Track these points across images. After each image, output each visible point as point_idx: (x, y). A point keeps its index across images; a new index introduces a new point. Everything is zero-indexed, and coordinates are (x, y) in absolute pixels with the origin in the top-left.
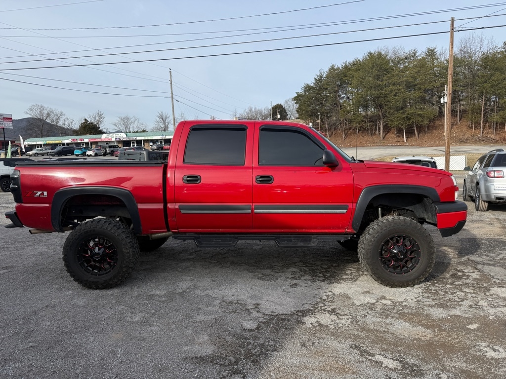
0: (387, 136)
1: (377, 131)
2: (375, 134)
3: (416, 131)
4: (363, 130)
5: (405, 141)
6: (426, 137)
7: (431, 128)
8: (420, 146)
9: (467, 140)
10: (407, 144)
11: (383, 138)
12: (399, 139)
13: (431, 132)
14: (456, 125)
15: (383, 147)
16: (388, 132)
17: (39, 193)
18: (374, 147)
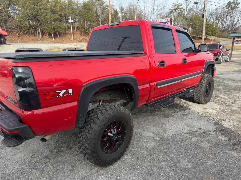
0: (43, 37)
1: (38, 34)
2: (36, 35)
3: (58, 35)
4: (29, 33)
5: (54, 40)
6: (64, 38)
7: (65, 34)
8: (62, 43)
9: (81, 41)
10: (55, 42)
11: (42, 38)
12: (50, 39)
13: (65, 36)
14: (75, 33)
15: (42, 43)
16: (43, 35)
17: (63, 92)
18: (38, 43)
